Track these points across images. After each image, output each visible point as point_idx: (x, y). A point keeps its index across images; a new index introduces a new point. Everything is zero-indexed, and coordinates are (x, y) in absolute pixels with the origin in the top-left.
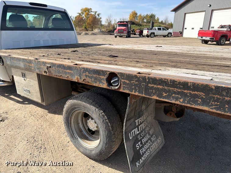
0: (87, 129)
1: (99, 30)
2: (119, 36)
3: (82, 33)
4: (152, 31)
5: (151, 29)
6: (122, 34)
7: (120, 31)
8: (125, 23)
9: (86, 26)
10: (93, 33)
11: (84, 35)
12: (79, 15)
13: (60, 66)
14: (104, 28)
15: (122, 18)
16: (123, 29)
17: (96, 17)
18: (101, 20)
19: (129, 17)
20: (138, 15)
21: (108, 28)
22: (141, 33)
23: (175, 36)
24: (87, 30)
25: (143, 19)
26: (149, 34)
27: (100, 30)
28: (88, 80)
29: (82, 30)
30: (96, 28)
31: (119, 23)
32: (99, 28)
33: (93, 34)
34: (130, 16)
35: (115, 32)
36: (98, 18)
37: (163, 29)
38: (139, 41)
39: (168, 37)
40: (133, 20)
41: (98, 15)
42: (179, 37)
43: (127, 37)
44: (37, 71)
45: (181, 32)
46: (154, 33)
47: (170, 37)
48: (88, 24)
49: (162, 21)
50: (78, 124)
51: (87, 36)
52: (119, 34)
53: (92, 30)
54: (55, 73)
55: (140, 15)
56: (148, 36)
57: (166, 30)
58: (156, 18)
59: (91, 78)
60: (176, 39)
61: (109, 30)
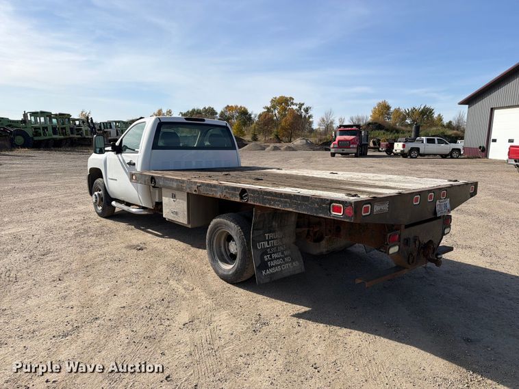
0: (229, 254)
1: (304, 141)
2: (342, 154)
3: (269, 146)
4: (414, 145)
5: (413, 140)
6: (346, 151)
7: (342, 144)
8: (354, 128)
9: (277, 132)
10: (289, 147)
11: (270, 150)
12: (266, 110)
13: (208, 185)
14: (315, 136)
15: (355, 115)
16: (349, 141)
17: (301, 115)
18: (311, 120)
19: (371, 114)
20: (392, 109)
21: (324, 137)
22: (390, 148)
23: (471, 156)
24: (280, 141)
25: (404, 118)
26: (406, 150)
27: (307, 140)
28: (228, 195)
29: (271, 141)
30: (298, 136)
31: (342, 128)
32: (304, 137)
33: (290, 149)
34: (374, 113)
35: (332, 146)
36: (305, 117)
37: (440, 142)
38: (378, 165)
39: (452, 158)
40: (381, 120)
41: (307, 110)
42: (479, 158)
43: (356, 156)
44: (188, 191)
45: (483, 147)
46: (418, 149)
47: (457, 158)
48: (283, 128)
49: (450, 122)
50: (220, 247)
51: (278, 152)
52: (340, 150)
53: (290, 141)
54: (203, 192)
55: (397, 111)
56: (403, 155)
57: (446, 143)
58: (435, 116)
59: (229, 193)
60: (465, 164)
61: (325, 141)
